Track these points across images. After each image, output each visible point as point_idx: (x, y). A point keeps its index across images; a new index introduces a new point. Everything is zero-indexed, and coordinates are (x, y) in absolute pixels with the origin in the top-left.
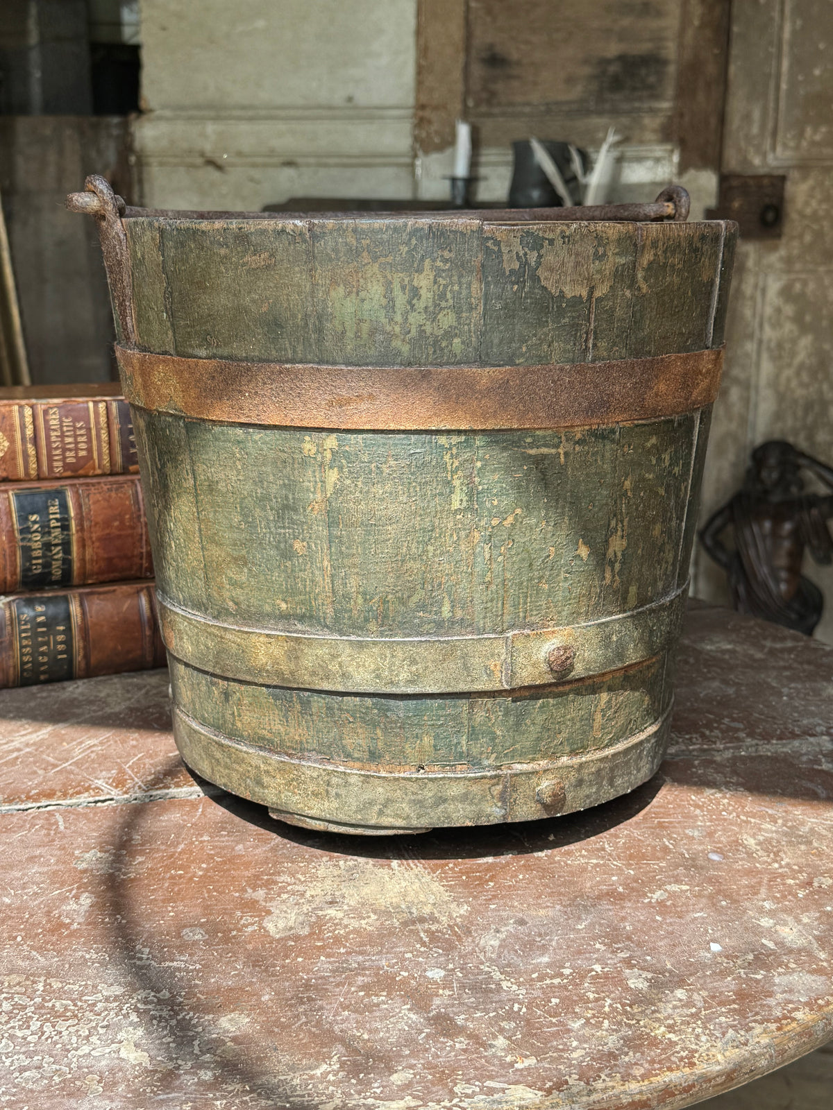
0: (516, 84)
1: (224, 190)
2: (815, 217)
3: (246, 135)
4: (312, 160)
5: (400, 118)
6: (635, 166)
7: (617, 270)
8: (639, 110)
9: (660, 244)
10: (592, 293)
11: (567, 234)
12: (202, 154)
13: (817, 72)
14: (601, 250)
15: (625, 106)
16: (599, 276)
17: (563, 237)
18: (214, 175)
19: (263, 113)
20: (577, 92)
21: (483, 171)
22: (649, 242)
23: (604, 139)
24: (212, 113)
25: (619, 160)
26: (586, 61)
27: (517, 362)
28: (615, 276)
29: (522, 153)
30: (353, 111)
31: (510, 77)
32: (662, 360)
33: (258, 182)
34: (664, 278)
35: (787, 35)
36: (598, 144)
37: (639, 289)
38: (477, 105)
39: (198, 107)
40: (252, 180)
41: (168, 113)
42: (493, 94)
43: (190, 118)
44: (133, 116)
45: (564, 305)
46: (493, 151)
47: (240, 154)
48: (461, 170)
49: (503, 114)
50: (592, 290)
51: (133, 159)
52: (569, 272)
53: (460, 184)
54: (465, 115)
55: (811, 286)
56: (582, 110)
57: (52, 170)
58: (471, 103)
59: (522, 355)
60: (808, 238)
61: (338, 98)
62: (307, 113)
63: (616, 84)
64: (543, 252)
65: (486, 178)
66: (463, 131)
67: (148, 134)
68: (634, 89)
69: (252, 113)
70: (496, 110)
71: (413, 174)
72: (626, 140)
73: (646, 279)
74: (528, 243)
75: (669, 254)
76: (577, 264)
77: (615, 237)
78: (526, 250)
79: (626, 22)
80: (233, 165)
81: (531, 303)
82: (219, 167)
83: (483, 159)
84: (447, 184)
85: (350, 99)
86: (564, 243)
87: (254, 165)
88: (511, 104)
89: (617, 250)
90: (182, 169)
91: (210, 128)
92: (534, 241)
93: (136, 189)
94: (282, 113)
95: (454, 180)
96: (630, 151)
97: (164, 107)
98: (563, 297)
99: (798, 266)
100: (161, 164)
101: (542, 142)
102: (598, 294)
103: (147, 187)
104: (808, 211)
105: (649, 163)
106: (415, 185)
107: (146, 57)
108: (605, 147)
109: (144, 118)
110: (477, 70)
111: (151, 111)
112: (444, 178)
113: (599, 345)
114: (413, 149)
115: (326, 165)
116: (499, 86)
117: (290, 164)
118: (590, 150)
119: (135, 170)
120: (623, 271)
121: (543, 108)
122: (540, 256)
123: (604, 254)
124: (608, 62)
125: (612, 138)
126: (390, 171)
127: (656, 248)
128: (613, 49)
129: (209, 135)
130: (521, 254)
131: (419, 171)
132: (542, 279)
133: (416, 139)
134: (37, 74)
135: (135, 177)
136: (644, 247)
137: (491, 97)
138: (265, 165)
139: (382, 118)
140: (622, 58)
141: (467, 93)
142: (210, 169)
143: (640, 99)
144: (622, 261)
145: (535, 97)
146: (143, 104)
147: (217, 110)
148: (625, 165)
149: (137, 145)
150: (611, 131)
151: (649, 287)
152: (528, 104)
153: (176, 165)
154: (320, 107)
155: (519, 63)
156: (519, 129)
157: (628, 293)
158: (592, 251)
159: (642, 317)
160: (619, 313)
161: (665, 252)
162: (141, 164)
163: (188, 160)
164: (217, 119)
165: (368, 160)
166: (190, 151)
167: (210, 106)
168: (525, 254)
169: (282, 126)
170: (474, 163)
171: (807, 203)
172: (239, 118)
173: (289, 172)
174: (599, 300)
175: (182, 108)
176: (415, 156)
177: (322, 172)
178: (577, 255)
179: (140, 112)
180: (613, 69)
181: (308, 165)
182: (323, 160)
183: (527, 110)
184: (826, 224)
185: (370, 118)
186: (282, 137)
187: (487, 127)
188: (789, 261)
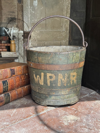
2: (34, 36)
8: (13, 24)
13: (33, 21)
20: (6, 21)
26: (7, 18)
35: (29, 16)
55: (34, 44)
60: (33, 38)
79: (11, 14)
99: (33, 42)
104: (33, 36)
105: (15, 30)
124: (9, 18)
128: (10, 17)
140: (11, 18)
143: (13, 22)
171: (33, 35)
184: (35, 37)
188: (32, 41)
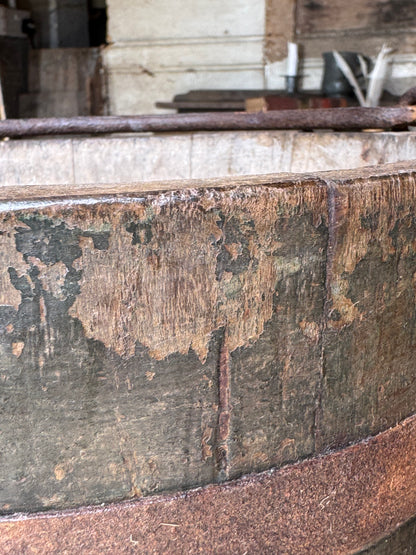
0: (326, 19)
1: (154, 87)
3: (166, 56)
4: (204, 68)
5: (257, 42)
6: (401, 66)
7: (280, 288)
8: (402, 33)
9: (383, 219)
10: (221, 342)
11: (143, 219)
12: (141, 67)
14: (235, 250)
15: (394, 31)
16: (235, 305)
17: (133, 229)
18: (148, 78)
19: (176, 42)
20: (364, 23)
21: (307, 72)
22: (355, 220)
23: (380, 51)
24: (146, 43)
25: (391, 64)
26: (369, 5)
27: (46, 503)
28: (276, 301)
29: (329, 61)
30: (229, 39)
31: (323, 16)
32: (394, 436)
33: (173, 82)
34: (393, 284)
36: (376, 54)
37: (338, 316)
38: (303, 32)
39: (138, 40)
40: (169, 80)
41: (121, 44)
42: (312, 26)
43: (135, 46)
44: (102, 46)
45: (151, 375)
46: (312, 59)
47: (162, 66)
48: (292, 71)
49: (318, 38)
50: (219, 338)
51: (102, 71)
52: (158, 303)
53: (291, 80)
54: (295, 39)
56: (367, 34)
57: (61, 79)
58: (298, 32)
59: (56, 488)
61: (219, 32)
62: (201, 41)
63: (388, 18)
64: (78, 265)
65: (308, 76)
66: (293, 49)
67: (111, 56)
68: (399, 21)
69: (169, 42)
70: (314, 36)
71: (264, 74)
72: (394, 52)
73: (351, 295)
74: (38, 247)
75: (402, 237)
76: (176, 285)
77: (272, 216)
78: (36, 262)
80: (158, 72)
81: (63, 379)
82: (151, 74)
83: (306, 65)
84: (283, 79)
85: (226, 32)
86: (136, 240)
87: (171, 72)
88: (324, 32)
89: (278, 246)
90: (129, 76)
91: (146, 52)
92: (55, 241)
93: (104, 87)
94: (186, 42)
95: (287, 77)
96: (398, 57)
97: (120, 41)
98: (147, 357)
100: (119, 73)
101: (340, 53)
102: (235, 342)
103: (110, 87)
105: (410, 65)
106: (265, 81)
107: (111, 13)
108: (381, 56)
109: (109, 47)
110: (302, 13)
111: (113, 43)
112: (281, 76)
113: (247, 442)
114: (264, 60)
115: (212, 71)
116: (315, 22)
117: (191, 71)
118: (372, 58)
119: (104, 77)
120: (295, 288)
121: (342, 34)
122: (74, 275)
123: (246, 258)
124: (382, 5)
125: (385, 50)
126: (250, 73)
127: (374, 228)
129: (144, 56)
130: (23, 271)
131: (268, 73)
132: (87, 324)
133: (266, 54)
134: (54, 26)
135: (103, 82)
136: (343, 230)
137: (311, 29)
138: (177, 72)
139: (246, 42)
141: (296, 27)
142: (146, 75)
143: (404, 26)
144: (293, 266)
145: (337, 27)
146: (109, 40)
147: (149, 42)
148: (394, 66)
149: (104, 63)
150: (384, 45)
151: (361, 308)
152: (333, 31)
153: (126, 74)
154: (209, 37)
155: (328, 8)
156: (327, 46)
157: (312, 330)
158: (211, 254)
159: (346, 370)
160: (290, 370)
161: (393, 234)
162: (107, 73)
163: (133, 70)
164: (150, 46)
165: (237, 67)
166: (134, 65)
167: (147, 40)
168: (35, 272)
169: (186, 49)
170: (300, 67)
172: (161, 45)
173: (191, 75)
174: (240, 355)
175: (130, 41)
176: (265, 64)
177: (210, 75)
178: (174, 264)
179: (107, 44)
180: (386, 9)
181: (201, 71)
182: (211, 68)
183: (333, 34)
185: (238, 43)
186: (186, 55)
187: (309, 46)
